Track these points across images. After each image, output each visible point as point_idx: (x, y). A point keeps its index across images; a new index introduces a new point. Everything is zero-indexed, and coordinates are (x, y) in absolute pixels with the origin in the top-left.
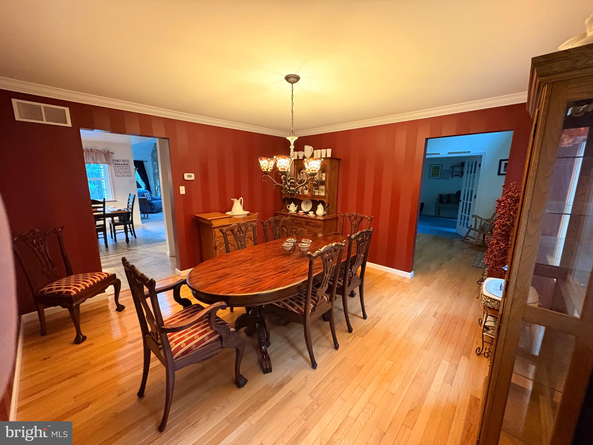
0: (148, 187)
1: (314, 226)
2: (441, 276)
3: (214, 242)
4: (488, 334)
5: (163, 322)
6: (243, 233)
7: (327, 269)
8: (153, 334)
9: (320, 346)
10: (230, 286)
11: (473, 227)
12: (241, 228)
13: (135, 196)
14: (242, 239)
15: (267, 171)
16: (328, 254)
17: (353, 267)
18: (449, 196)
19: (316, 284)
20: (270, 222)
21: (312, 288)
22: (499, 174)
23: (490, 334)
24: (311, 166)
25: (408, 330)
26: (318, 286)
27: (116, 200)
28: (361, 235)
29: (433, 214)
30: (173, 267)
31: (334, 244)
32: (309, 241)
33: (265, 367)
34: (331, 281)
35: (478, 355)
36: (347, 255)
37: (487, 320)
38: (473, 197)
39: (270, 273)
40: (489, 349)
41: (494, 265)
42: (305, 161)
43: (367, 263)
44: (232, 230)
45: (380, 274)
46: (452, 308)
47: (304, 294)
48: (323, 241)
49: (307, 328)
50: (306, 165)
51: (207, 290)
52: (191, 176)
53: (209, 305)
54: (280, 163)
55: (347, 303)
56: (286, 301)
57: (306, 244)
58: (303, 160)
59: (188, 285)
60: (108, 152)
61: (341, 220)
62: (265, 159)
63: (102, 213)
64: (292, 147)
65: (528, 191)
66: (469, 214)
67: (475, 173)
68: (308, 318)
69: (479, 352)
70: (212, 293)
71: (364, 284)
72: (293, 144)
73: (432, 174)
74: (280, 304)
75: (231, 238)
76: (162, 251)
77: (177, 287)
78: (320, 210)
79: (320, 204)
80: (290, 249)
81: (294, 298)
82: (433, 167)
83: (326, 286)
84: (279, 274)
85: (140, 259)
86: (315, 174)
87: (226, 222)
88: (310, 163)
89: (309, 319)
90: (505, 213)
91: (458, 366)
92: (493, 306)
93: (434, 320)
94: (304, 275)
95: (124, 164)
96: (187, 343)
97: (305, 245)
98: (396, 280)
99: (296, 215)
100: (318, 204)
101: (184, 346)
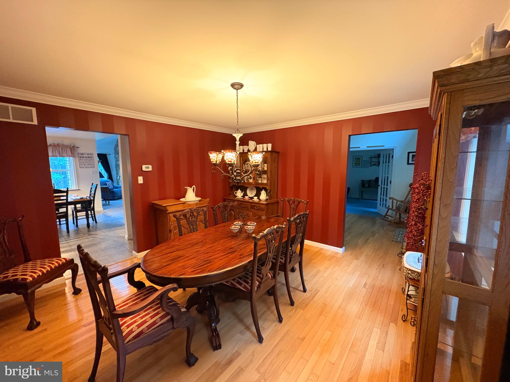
0: (110, 177)
1: (258, 210)
2: (368, 250)
3: (169, 226)
4: (411, 302)
5: (114, 307)
6: (195, 218)
7: (270, 250)
8: (106, 319)
9: (265, 320)
10: (182, 268)
11: (391, 207)
12: (193, 213)
13: (97, 185)
14: (194, 223)
15: (216, 163)
16: (270, 235)
17: (293, 246)
18: (369, 181)
19: (261, 262)
20: (219, 207)
21: (258, 266)
22: (408, 163)
23: (413, 302)
24: (255, 159)
25: (343, 301)
26: (263, 264)
27: (79, 189)
28: (299, 217)
29: (358, 197)
30: (130, 250)
31: (275, 227)
32: (254, 224)
33: (214, 345)
34: (274, 259)
35: (404, 321)
36: (287, 235)
37: (409, 290)
38: (389, 182)
39: (219, 254)
40: (414, 318)
41: (414, 243)
42: (249, 155)
43: (305, 240)
44: (185, 216)
45: (317, 250)
46: (379, 278)
47: (251, 273)
48: (266, 223)
49: (253, 305)
50: (250, 157)
51: (160, 273)
52: (148, 167)
53: (162, 287)
54: (227, 156)
55: (288, 278)
56: (234, 280)
57: (251, 226)
58: (247, 153)
59: (142, 269)
60: (74, 146)
61: (281, 204)
62: (214, 152)
63: (65, 201)
64: (238, 143)
65: (438, 180)
66: (386, 196)
67: (389, 162)
68: (254, 294)
69: (404, 318)
70: (165, 276)
71: (303, 260)
72: (238, 140)
73: (355, 164)
74: (229, 282)
75: (183, 222)
76: (121, 235)
77: (131, 271)
78: (263, 196)
79: (263, 190)
80: (236, 231)
81: (241, 277)
82: (355, 158)
83: (270, 264)
84: (227, 255)
85: (99, 243)
86: (258, 165)
87: (180, 208)
88: (253, 156)
89: (255, 296)
90: (420, 198)
91: (388, 333)
92: (414, 277)
93: (364, 290)
94: (249, 255)
95: (88, 157)
96: (139, 326)
97: (251, 228)
98: (330, 255)
99: (242, 200)
100: (262, 190)
101: (135, 330)
